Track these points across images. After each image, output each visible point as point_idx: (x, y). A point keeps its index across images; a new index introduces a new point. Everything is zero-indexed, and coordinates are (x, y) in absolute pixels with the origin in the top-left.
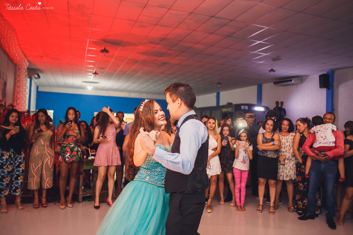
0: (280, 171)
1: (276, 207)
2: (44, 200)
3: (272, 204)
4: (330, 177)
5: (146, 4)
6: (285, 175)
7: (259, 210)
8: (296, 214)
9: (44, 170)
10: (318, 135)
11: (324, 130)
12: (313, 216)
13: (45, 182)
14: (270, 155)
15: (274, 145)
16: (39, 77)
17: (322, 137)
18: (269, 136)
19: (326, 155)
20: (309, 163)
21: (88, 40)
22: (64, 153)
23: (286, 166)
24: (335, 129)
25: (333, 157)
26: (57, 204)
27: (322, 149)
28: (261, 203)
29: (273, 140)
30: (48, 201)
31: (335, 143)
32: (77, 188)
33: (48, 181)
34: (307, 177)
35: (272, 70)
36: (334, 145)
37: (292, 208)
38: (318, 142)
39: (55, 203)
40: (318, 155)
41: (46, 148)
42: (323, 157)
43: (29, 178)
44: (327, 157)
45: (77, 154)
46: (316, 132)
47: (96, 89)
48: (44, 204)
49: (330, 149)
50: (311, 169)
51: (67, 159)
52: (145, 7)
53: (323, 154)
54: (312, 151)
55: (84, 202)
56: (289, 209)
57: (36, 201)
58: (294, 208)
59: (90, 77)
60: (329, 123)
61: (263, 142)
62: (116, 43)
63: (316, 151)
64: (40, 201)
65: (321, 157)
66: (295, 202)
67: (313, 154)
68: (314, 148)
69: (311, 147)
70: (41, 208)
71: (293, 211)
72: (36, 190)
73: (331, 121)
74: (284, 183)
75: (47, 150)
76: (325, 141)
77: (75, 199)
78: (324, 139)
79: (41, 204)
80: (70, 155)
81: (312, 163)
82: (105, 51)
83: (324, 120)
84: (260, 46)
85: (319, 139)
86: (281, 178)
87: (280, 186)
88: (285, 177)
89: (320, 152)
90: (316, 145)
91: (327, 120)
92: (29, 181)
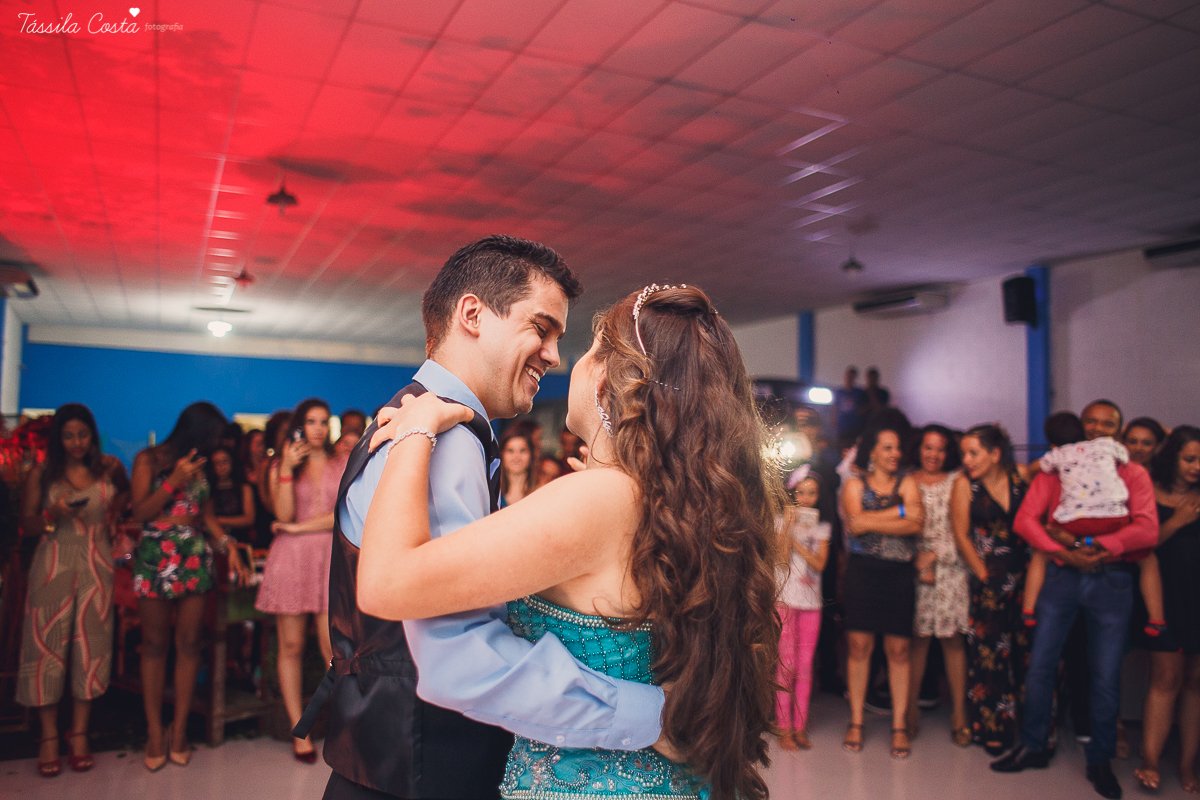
0: (921, 603)
1: (912, 731)
2: (79, 744)
3: (898, 722)
4: (1112, 622)
5: (438, 36)
6: (938, 619)
7: (853, 744)
8: (980, 751)
9: (80, 631)
10: (1071, 481)
11: (1090, 461)
12: (1040, 759)
13: (86, 673)
14: (892, 551)
15: (902, 516)
16: (34, 291)
17: (1085, 486)
18: (882, 486)
19: (1100, 548)
20: (1036, 575)
21: (222, 160)
22: (152, 562)
23: (939, 586)
24: (1125, 457)
25: (1124, 555)
26: (130, 755)
27: (1085, 528)
28: (858, 718)
29: (897, 500)
30: (96, 746)
31: (1128, 504)
32: (203, 690)
33: (96, 669)
34: (1030, 622)
35: (853, 265)
36: (1124, 512)
37: (967, 731)
38: (1070, 504)
39: (121, 752)
40: (1071, 548)
41: (91, 546)
42: (1090, 554)
43: (22, 660)
44: (1103, 554)
45: (203, 565)
46: (1062, 469)
47: (242, 333)
48: (82, 759)
49: (1111, 525)
50: (1043, 594)
51: (167, 586)
52: (432, 45)
53: (1090, 545)
54: (1049, 534)
55: (230, 744)
56: (955, 736)
57: (50, 749)
58: (973, 732)
59: (219, 290)
60: (1104, 435)
61: (866, 507)
62: (323, 172)
63: (1064, 535)
64: (64, 748)
65: (1084, 557)
66: (972, 711)
67: (1053, 546)
68: (1056, 523)
69: (1045, 518)
70: (68, 776)
71: (972, 742)
72: (49, 707)
73: (1112, 430)
74: (936, 645)
75: (97, 555)
76: (1097, 499)
77: (198, 734)
78: (1092, 494)
79: (68, 760)
80: (176, 572)
81: (1047, 575)
82: (282, 197)
83: (1089, 427)
84: (818, 181)
85: (1075, 493)
86: (925, 631)
87: (921, 657)
88: (937, 627)
89: (1079, 537)
90: (1064, 514)
91: (1100, 428)
92: (21, 675)
